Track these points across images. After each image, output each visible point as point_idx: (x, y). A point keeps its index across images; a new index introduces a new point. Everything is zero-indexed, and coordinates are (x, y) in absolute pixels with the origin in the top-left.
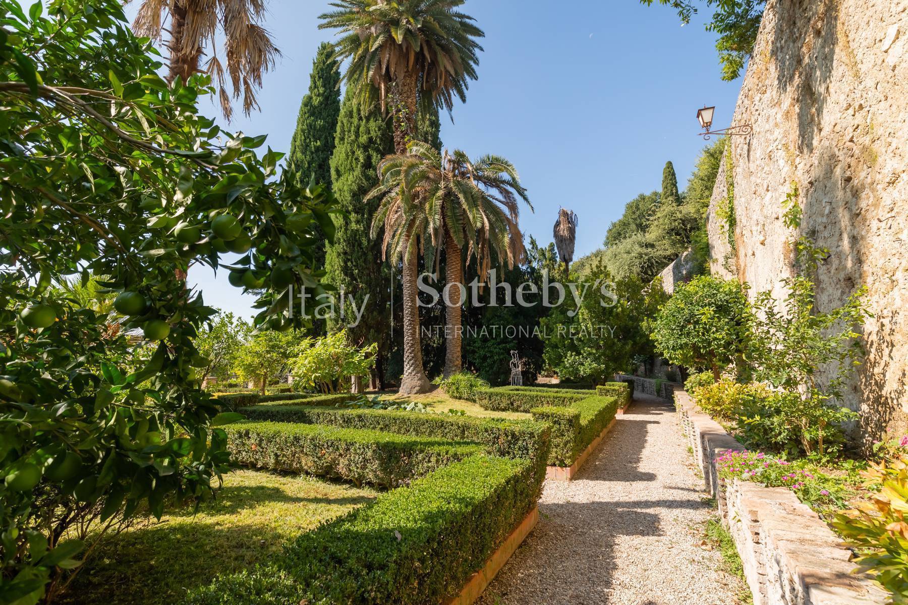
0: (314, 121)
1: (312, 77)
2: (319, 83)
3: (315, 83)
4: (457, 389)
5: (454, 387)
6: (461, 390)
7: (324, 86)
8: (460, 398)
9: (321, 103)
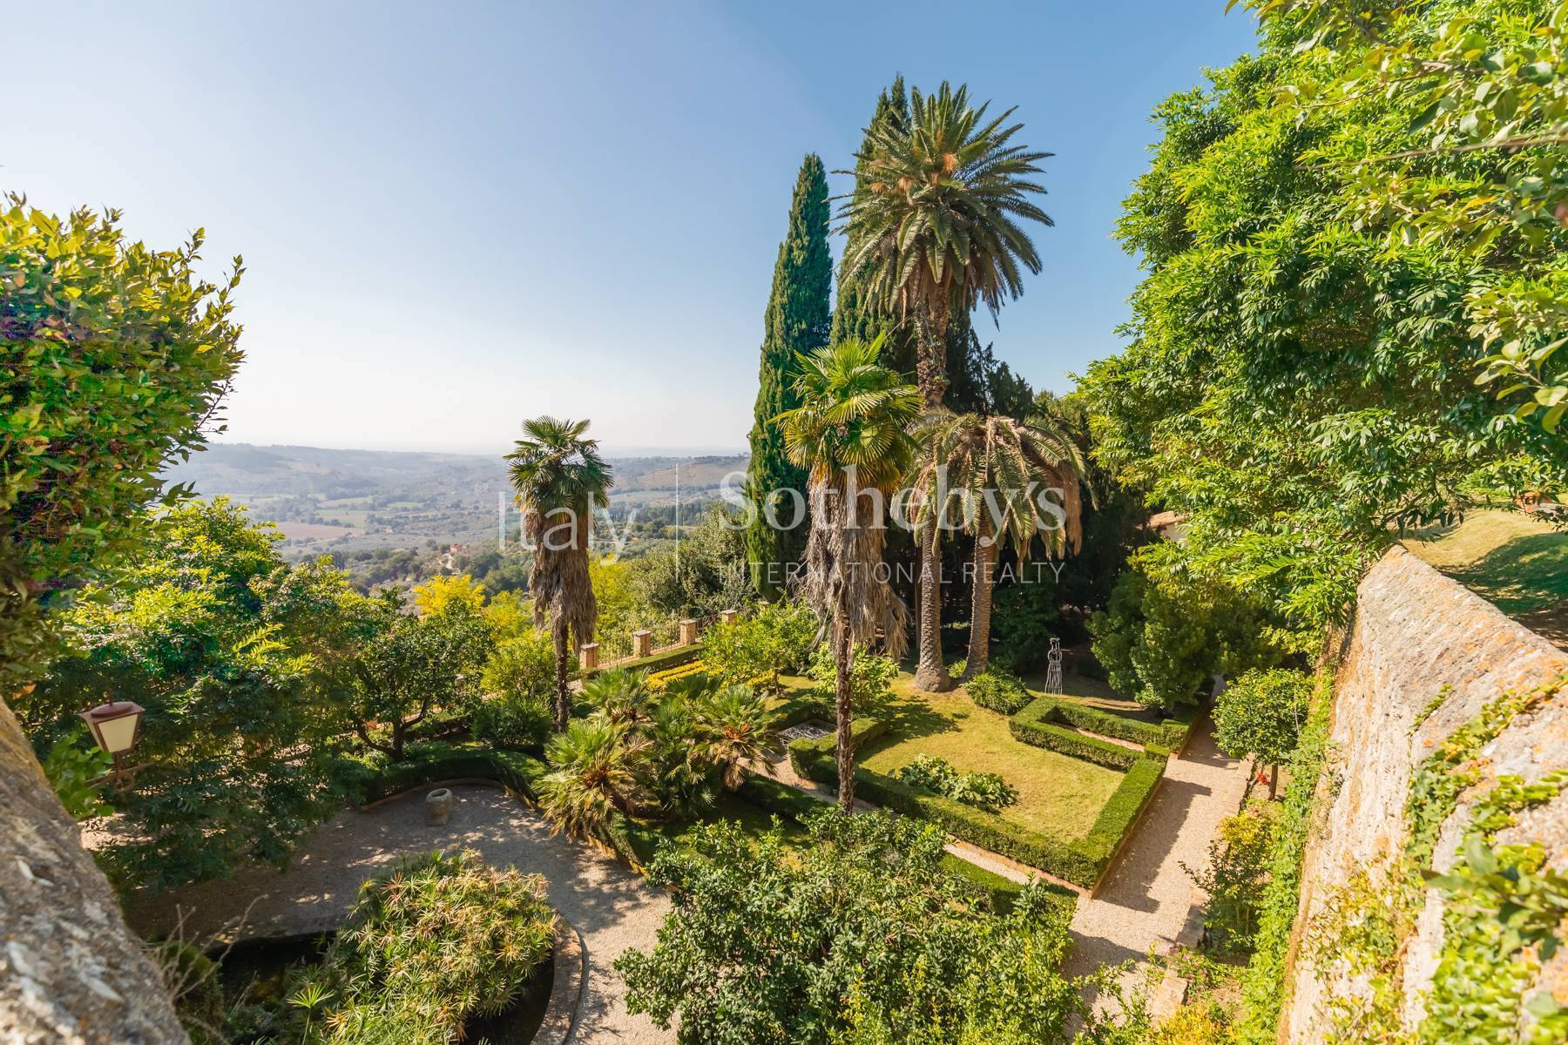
0: (798, 290)
1: (794, 219)
2: (803, 229)
3: (797, 228)
4: (984, 695)
5: (980, 693)
6: (989, 697)
7: (809, 233)
8: (987, 706)
9: (805, 261)
